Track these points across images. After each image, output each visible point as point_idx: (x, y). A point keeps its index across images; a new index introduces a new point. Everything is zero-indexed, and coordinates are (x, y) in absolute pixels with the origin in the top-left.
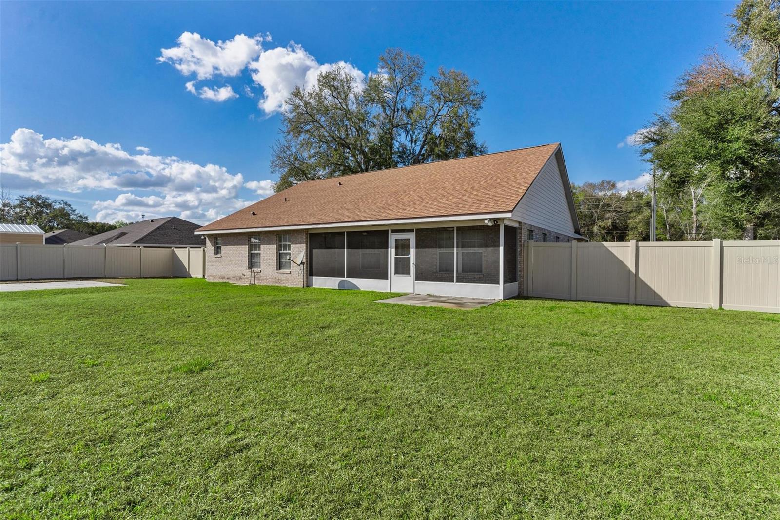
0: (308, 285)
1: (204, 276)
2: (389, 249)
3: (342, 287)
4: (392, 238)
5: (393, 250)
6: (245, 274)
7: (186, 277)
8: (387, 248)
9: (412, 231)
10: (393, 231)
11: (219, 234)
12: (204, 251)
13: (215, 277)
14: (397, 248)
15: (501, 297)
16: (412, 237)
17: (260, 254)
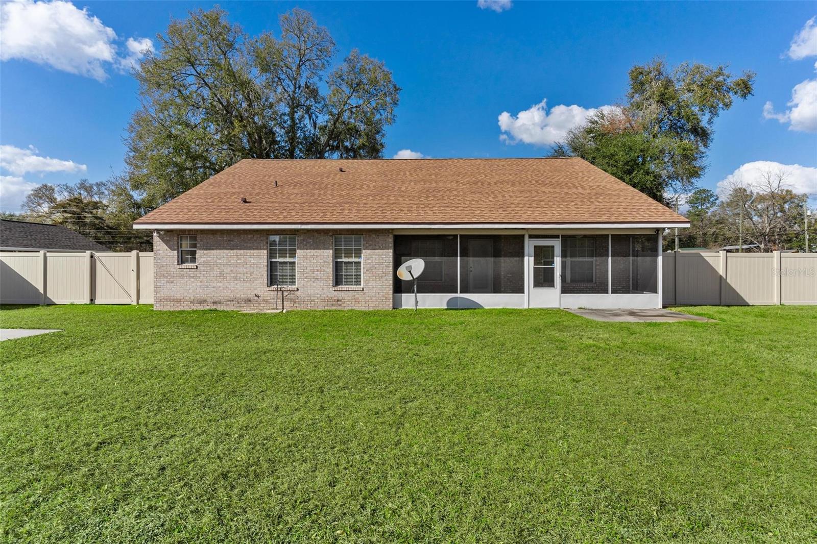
0: (396, 305)
1: (92, 300)
2: (526, 258)
3: (452, 306)
4: (529, 246)
5: (532, 259)
6: (259, 294)
7: (38, 305)
8: (523, 256)
9: (557, 237)
10: (531, 237)
11: (197, 230)
12: (92, 257)
13: (179, 301)
14: (537, 256)
15: (660, 306)
16: (557, 244)
17: (294, 263)
